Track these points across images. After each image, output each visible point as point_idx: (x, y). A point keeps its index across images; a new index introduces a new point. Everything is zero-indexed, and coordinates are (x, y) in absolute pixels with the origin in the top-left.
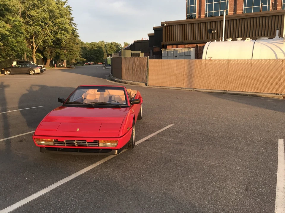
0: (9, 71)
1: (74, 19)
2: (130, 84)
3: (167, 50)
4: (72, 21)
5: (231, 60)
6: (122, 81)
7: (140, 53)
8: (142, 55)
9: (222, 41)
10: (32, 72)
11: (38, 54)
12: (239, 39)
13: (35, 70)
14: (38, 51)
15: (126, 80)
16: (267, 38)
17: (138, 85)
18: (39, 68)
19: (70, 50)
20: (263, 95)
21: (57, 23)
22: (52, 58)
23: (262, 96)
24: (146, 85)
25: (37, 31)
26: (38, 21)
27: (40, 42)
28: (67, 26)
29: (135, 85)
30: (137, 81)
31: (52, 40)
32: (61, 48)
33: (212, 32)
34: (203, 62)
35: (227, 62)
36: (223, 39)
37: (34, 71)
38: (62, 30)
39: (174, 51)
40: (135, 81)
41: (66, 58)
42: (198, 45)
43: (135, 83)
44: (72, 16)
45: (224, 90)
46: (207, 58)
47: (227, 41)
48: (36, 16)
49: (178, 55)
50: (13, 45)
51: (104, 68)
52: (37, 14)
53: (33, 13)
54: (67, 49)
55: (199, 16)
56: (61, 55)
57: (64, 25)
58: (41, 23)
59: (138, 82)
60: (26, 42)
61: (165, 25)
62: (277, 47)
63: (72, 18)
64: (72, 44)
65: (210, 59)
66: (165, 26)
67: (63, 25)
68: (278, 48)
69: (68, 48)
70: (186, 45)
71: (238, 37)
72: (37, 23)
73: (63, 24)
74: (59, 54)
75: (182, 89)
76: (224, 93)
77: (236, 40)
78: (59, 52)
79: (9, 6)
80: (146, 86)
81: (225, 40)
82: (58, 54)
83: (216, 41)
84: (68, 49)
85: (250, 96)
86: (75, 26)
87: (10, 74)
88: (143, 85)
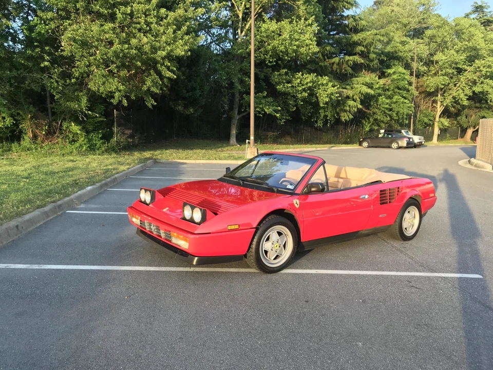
0: (368, 142)
10: (394, 145)
13: (400, 142)
18: (406, 139)
27: (448, 101)
37: (398, 143)
38: (485, 78)
50: (383, 108)
53: (439, 56)
79: (401, 52)
87: (369, 147)
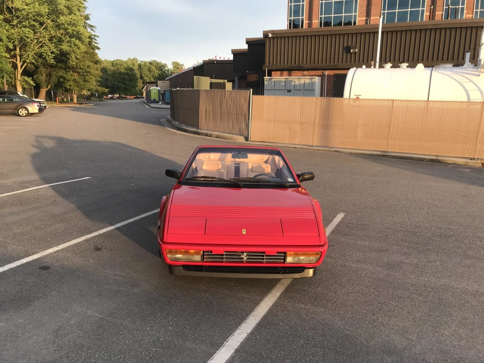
1: (90, 17)
2: (217, 137)
3: (273, 80)
4: (87, 22)
5: (396, 100)
6: (200, 131)
7: (226, 83)
8: (229, 86)
9: (375, 67)
10: (22, 112)
11: (26, 78)
12: (405, 65)
13: (29, 108)
14: (26, 73)
15: (207, 130)
16: (451, 65)
17: (231, 139)
18: (36, 104)
19: (85, 74)
20: (450, 161)
21: (63, 24)
22: (49, 86)
23: (448, 162)
24: (247, 139)
25: (26, 37)
26: (28, 19)
27: (30, 56)
28: (82, 30)
29: (226, 139)
30: (228, 133)
31: (52, 53)
32: (67, 68)
33: (351, 51)
34: (346, 102)
35: (390, 104)
36: (377, 64)
37: (27, 109)
38: (70, 37)
39: (285, 82)
40: (225, 133)
41: (78, 86)
42: (326, 73)
43: (226, 135)
44: (87, 12)
45: (383, 150)
46: (353, 96)
47: (383, 67)
48: (25, 9)
49: (292, 88)
51: (147, 107)
52: (26, 7)
53: (18, 4)
54: (79, 71)
55: (310, 22)
56: (68, 80)
57: (76, 27)
58: (33, 23)
59: (230, 133)
60: (9, 57)
61: (270, 36)
62: (468, 81)
63: (87, 15)
64: (88, 63)
65: (358, 98)
66: (270, 38)
67: (74, 28)
68: (471, 83)
69: (80, 68)
70: (306, 72)
71: (403, 62)
72: (26, 23)
73: (74, 25)
74: (64, 79)
75: (311, 148)
76: (383, 156)
77: (399, 67)
78: (65, 75)
80: (247, 142)
81: (381, 66)
82: (61, 80)
83: (364, 67)
84: (81, 71)
85: (427, 161)
86: (92, 30)
88: (241, 140)
